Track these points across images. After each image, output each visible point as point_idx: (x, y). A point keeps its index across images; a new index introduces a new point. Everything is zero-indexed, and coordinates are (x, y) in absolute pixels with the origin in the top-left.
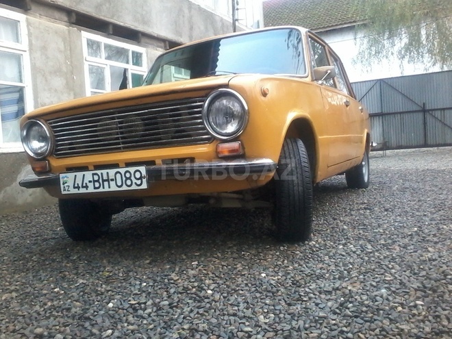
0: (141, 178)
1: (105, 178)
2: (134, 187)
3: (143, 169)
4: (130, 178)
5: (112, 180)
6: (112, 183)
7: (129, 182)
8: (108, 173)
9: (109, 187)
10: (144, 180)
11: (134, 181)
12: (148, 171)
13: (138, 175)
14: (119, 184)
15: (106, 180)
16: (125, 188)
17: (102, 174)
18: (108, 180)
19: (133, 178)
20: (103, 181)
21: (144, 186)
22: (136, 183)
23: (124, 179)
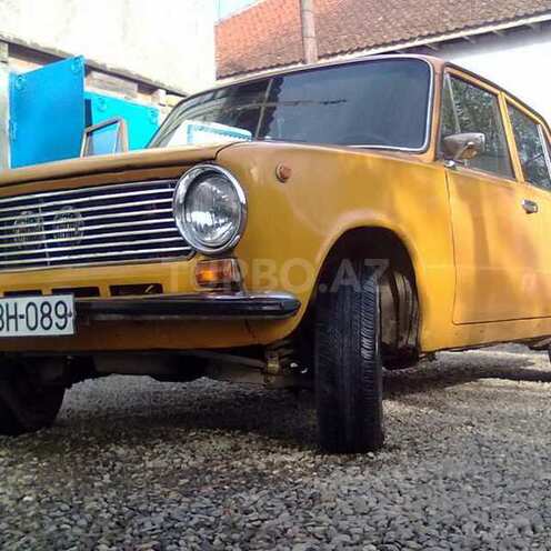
0: (64, 316)
1: (12, 313)
2: (54, 331)
3: (69, 300)
4: (48, 315)
5: (22, 317)
6: (22, 322)
7: (46, 322)
8: (16, 305)
9: (17, 329)
10: (70, 320)
11: (55, 319)
12: (76, 305)
13: (61, 311)
14: (32, 324)
15: (12, 317)
16: (40, 332)
17: (7, 306)
18: (15, 317)
19: (53, 314)
20: (9, 317)
21: (69, 330)
22: (57, 324)
23: (40, 315)
